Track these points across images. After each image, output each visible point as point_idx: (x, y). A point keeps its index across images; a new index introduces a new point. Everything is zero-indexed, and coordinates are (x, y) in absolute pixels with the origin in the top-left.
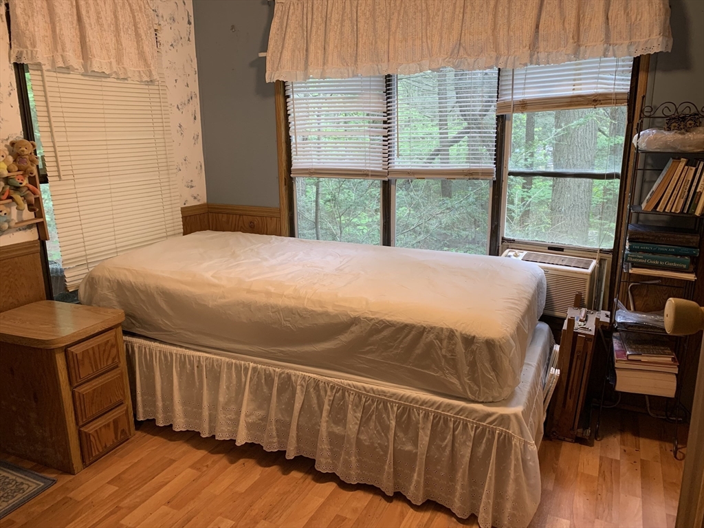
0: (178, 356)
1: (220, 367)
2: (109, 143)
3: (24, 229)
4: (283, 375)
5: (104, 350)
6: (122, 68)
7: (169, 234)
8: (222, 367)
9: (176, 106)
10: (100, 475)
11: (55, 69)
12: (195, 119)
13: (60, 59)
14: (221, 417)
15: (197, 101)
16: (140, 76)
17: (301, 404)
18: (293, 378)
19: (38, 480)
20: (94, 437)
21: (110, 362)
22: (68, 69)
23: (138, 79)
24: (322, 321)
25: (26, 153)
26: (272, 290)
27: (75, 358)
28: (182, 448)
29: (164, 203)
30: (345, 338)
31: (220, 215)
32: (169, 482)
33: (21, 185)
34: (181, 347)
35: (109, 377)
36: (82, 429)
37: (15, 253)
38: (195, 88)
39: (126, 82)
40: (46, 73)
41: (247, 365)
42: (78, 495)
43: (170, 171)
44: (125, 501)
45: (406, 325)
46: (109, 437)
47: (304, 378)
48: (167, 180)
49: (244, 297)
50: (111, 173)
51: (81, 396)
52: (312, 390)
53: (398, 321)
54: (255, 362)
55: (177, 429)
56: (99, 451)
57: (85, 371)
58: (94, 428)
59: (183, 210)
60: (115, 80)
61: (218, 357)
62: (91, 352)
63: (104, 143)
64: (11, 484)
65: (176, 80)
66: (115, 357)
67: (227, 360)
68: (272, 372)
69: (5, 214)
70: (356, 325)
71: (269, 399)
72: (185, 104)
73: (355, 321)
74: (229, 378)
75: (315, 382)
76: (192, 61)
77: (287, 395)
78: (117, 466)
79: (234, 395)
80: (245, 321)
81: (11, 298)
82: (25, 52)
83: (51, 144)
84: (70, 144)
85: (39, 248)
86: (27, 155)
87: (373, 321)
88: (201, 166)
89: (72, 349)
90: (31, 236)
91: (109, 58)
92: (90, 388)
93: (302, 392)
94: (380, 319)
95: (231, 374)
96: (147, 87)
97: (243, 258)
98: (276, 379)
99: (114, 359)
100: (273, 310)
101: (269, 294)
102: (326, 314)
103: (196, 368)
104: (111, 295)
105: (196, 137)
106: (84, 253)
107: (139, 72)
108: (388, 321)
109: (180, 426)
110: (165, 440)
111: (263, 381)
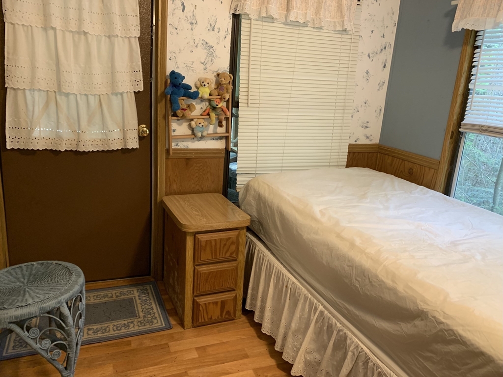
0: (277, 270)
1: (300, 295)
2: (294, 81)
3: (217, 139)
4: (341, 333)
5: (225, 245)
6: (318, 19)
7: (331, 164)
8: (301, 296)
9: (367, 54)
10: (197, 338)
11: (262, 19)
12: (384, 67)
13: (264, 10)
14: (290, 340)
15: (390, 52)
16: (335, 26)
17: (348, 371)
18: (348, 341)
19: (164, 321)
20: (203, 308)
21: (228, 255)
22: (271, 19)
23: (332, 28)
24: (388, 297)
25: (224, 82)
26: (358, 242)
27: (200, 244)
28: (262, 348)
29: (334, 138)
30: (406, 328)
31: (387, 156)
32: (231, 373)
33: (217, 107)
34: (282, 263)
35: (226, 266)
36: (195, 298)
37: (206, 155)
38: (391, 39)
39: (322, 31)
40: (253, 22)
41: (317, 305)
42: (174, 346)
43: (346, 111)
44: (194, 371)
45: (481, 354)
46: (216, 313)
47: (357, 346)
48: (341, 118)
49: (333, 240)
50: (291, 107)
51: (199, 273)
52: (361, 364)
53: (473, 342)
54: (325, 307)
55: (264, 331)
56: (204, 320)
57: (205, 256)
58: (205, 301)
59: (351, 146)
60: (312, 29)
61: (301, 286)
62: (213, 243)
63: (291, 81)
64: (151, 315)
65: (372, 31)
66: (233, 253)
67: (306, 292)
68: (334, 324)
69: (202, 126)
70: (422, 320)
71: (325, 348)
72: (377, 53)
73: (420, 315)
74: (303, 309)
75: (366, 357)
76: (393, 14)
77: (340, 354)
78: (211, 338)
79: (303, 327)
80: (325, 263)
81: (198, 186)
82: (239, 5)
83: (247, 78)
84: (262, 79)
85: (224, 155)
86: (225, 84)
87: (442, 326)
88: (381, 110)
89: (199, 236)
90: (220, 145)
91: (306, 10)
92: (207, 270)
93: (352, 360)
94: (451, 328)
95: (305, 306)
96: (340, 36)
97: (368, 200)
98: (335, 333)
99: (231, 254)
100: (349, 264)
101: (353, 245)
102: (394, 291)
103: (285, 287)
104: (253, 203)
105: (381, 83)
106: (255, 165)
107: (335, 22)
108: (460, 336)
109: (266, 329)
110: (255, 335)
111: (325, 328)
